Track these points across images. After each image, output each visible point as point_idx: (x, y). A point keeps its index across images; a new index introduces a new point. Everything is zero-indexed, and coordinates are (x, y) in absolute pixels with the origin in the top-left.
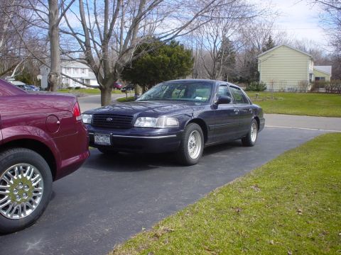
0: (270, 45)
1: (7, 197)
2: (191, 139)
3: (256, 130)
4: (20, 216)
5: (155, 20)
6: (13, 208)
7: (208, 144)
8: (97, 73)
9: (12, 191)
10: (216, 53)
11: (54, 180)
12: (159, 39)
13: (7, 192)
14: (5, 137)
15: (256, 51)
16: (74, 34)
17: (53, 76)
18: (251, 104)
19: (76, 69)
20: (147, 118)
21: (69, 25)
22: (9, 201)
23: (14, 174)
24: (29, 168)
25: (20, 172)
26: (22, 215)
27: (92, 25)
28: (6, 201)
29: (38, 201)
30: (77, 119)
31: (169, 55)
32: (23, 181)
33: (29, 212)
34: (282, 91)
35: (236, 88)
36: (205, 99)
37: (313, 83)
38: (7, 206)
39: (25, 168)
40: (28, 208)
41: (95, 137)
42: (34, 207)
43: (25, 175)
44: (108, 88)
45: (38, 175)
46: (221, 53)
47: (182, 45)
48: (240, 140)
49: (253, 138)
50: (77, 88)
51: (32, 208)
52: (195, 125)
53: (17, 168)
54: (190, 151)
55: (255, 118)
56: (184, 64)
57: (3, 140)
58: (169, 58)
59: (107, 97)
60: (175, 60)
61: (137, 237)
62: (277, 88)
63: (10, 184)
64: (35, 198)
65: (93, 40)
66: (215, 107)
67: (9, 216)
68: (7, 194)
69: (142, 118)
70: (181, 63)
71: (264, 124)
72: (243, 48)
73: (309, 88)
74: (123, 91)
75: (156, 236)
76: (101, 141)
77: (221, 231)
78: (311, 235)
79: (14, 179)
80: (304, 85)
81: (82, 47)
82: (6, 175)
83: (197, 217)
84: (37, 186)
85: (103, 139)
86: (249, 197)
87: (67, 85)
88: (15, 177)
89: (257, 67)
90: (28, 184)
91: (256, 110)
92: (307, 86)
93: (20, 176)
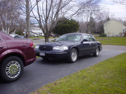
0: (108, 19)
1: (9, 71)
2: (73, 54)
3: (98, 51)
4: (13, 77)
5: (65, 11)
6: (11, 75)
7: (80, 55)
8: (43, 31)
9: (11, 69)
10: (88, 23)
11: (24, 67)
12: (66, 18)
13: (9, 69)
14: (9, 52)
15: (103, 22)
16: (35, 18)
17: (27, 32)
18: (96, 41)
19: (37, 29)
20: (57, 47)
21: (33, 14)
22: (10, 72)
23: (11, 64)
24: (16, 62)
25: (13, 64)
26: (14, 77)
27: (42, 14)
28: (9, 72)
29: (19, 73)
30: (32, 47)
31: (70, 24)
32: (14, 66)
33: (16, 76)
34: (113, 37)
35: (91, 36)
36: (78, 40)
37: (125, 33)
38: (9, 74)
39: (15, 62)
40: (16, 75)
41: (40, 53)
42: (18, 74)
43: (15, 64)
44: (48, 37)
45: (19, 65)
46: (90, 23)
47: (75, 20)
48: (93, 54)
49: (97, 54)
50: (37, 36)
51: (17, 75)
52: (74, 49)
53: (12, 62)
54: (72, 58)
55: (98, 46)
56: (76, 27)
57: (8, 53)
58: (70, 25)
59: (47, 40)
60: (72, 26)
61: (49, 84)
62: (111, 35)
63: (10, 67)
64: (18, 72)
65: (42, 19)
66: (82, 42)
67: (10, 77)
68: (9, 70)
69: (56, 47)
70: (75, 27)
71: (102, 49)
72: (98, 21)
73: (123, 35)
74: (54, 37)
75: (55, 84)
76: (42, 55)
77: (77, 83)
78: (106, 84)
79: (11, 66)
80: (121, 34)
81: (38, 22)
82: (9, 64)
83: (70, 79)
84: (19, 68)
85: (42, 54)
86: (90, 73)
87: (34, 35)
88: (12, 65)
89: (103, 28)
90: (16, 67)
91: (98, 44)
92: (122, 34)
93: (13, 65)
